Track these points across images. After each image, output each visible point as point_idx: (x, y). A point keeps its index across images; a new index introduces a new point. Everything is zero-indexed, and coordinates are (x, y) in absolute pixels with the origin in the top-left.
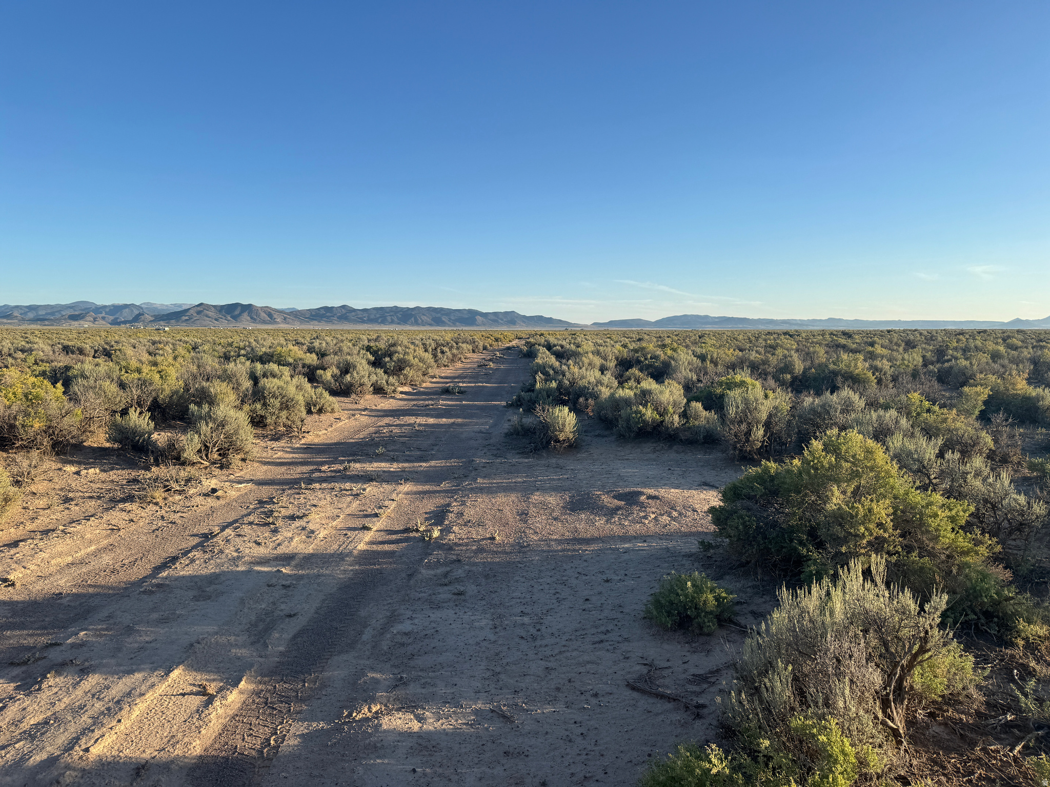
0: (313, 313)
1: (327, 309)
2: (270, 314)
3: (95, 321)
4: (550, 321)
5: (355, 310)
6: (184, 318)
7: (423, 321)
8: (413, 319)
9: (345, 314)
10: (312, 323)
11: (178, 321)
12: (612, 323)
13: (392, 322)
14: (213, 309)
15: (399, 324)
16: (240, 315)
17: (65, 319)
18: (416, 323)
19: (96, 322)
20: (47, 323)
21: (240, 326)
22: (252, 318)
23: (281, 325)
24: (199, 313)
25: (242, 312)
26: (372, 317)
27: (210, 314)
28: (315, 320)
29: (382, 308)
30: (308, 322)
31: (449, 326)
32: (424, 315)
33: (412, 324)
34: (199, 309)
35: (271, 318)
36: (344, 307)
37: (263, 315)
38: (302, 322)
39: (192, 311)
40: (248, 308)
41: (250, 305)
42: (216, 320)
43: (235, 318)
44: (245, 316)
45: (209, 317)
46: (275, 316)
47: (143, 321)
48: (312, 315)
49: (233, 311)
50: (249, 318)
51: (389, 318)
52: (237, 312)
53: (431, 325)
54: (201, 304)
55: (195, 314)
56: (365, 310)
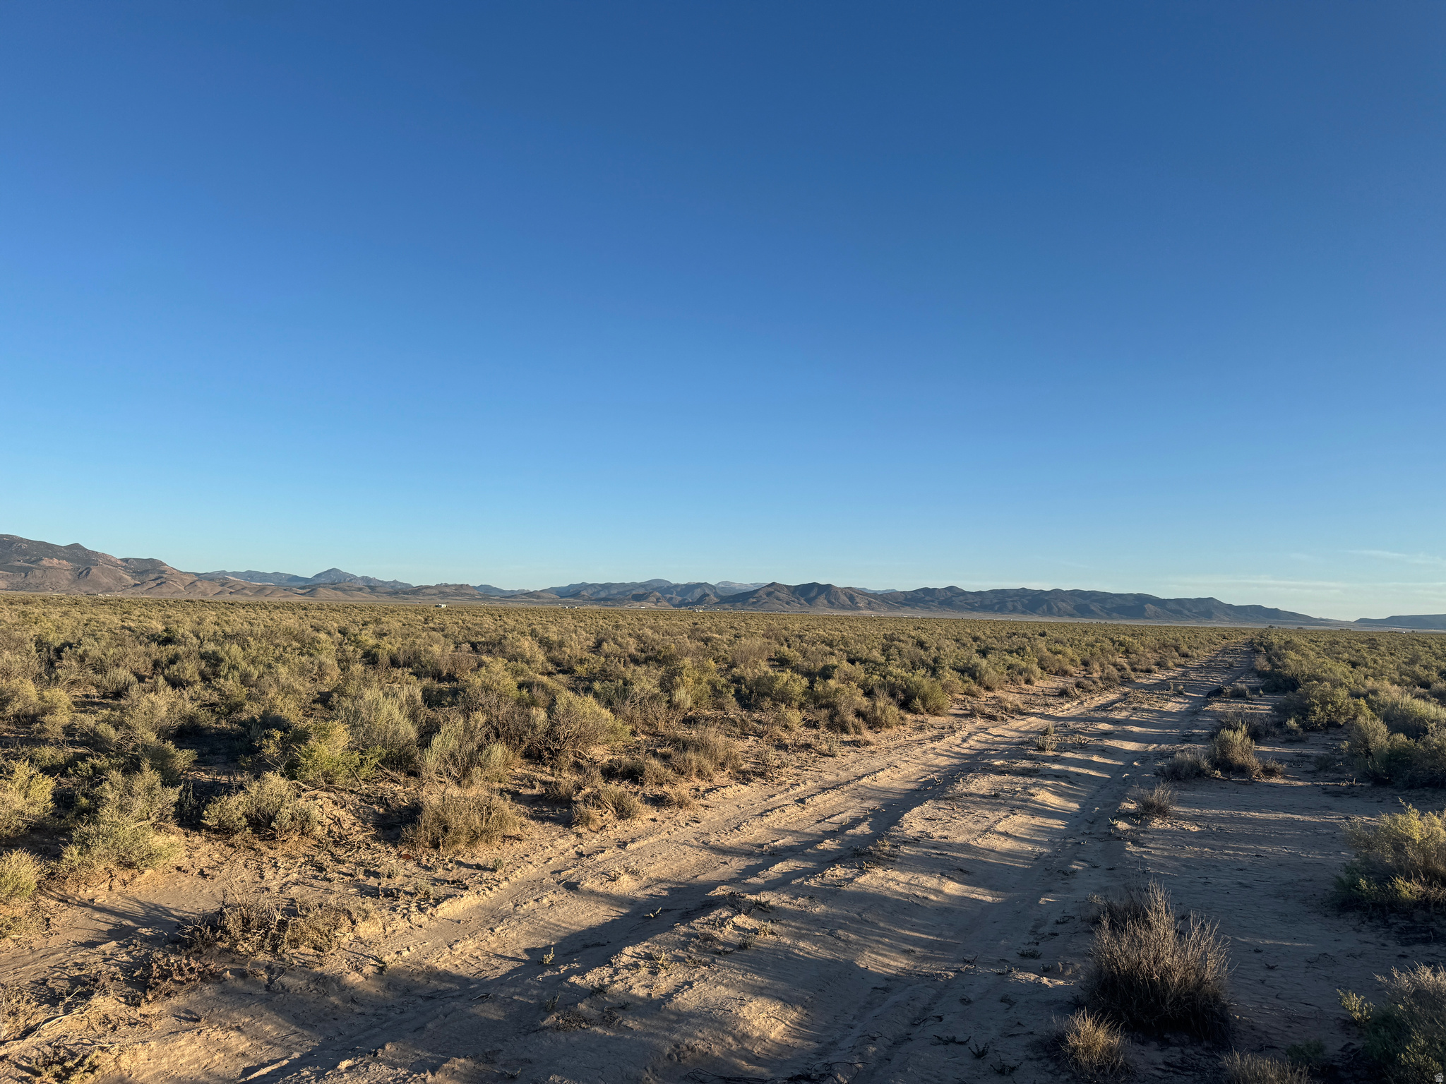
0: (909, 597)
1: (926, 591)
2: (852, 597)
3: (658, 602)
4: (1275, 613)
5: (964, 593)
6: (752, 600)
7: (1059, 610)
8: (1045, 607)
9: (951, 598)
10: (903, 609)
11: (744, 604)
12: (1393, 620)
13: (1014, 610)
14: (786, 590)
15: (1023, 613)
16: (816, 597)
17: (628, 600)
18: (1050, 612)
19: (659, 604)
20: (609, 603)
21: (813, 612)
22: (829, 602)
23: (864, 612)
24: (769, 594)
25: (819, 594)
26: (987, 602)
27: (781, 595)
28: (909, 605)
29: (1003, 591)
30: (898, 608)
31: (1102, 618)
32: (1063, 601)
33: (1044, 614)
34: (770, 589)
35: (853, 603)
36: (951, 588)
37: (843, 598)
38: (891, 608)
39: (761, 592)
40: (827, 589)
41: (829, 586)
42: (788, 603)
43: (810, 601)
44: (822, 599)
45: (780, 600)
46: (858, 600)
47: (708, 603)
48: (906, 599)
49: (809, 593)
50: (826, 602)
51: (1010, 605)
52: (812, 594)
53: (1072, 616)
54: (773, 583)
55: (765, 596)
56: (980, 593)
